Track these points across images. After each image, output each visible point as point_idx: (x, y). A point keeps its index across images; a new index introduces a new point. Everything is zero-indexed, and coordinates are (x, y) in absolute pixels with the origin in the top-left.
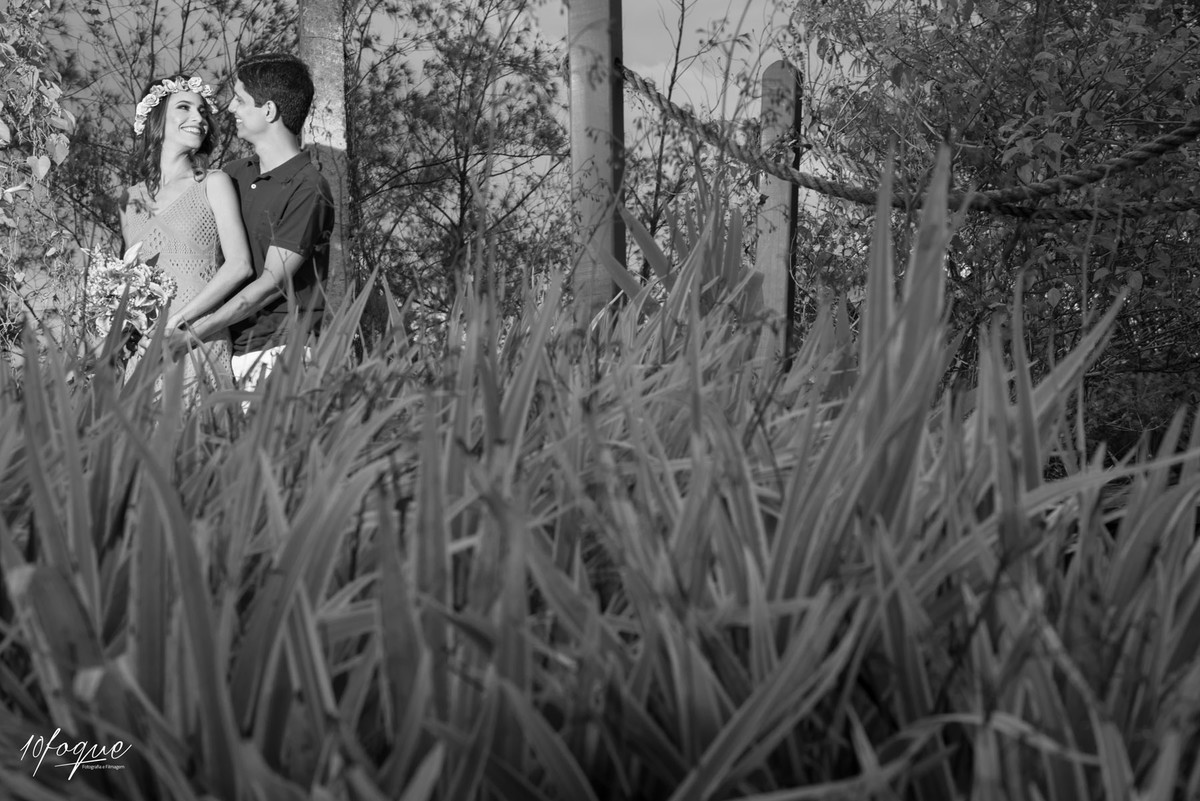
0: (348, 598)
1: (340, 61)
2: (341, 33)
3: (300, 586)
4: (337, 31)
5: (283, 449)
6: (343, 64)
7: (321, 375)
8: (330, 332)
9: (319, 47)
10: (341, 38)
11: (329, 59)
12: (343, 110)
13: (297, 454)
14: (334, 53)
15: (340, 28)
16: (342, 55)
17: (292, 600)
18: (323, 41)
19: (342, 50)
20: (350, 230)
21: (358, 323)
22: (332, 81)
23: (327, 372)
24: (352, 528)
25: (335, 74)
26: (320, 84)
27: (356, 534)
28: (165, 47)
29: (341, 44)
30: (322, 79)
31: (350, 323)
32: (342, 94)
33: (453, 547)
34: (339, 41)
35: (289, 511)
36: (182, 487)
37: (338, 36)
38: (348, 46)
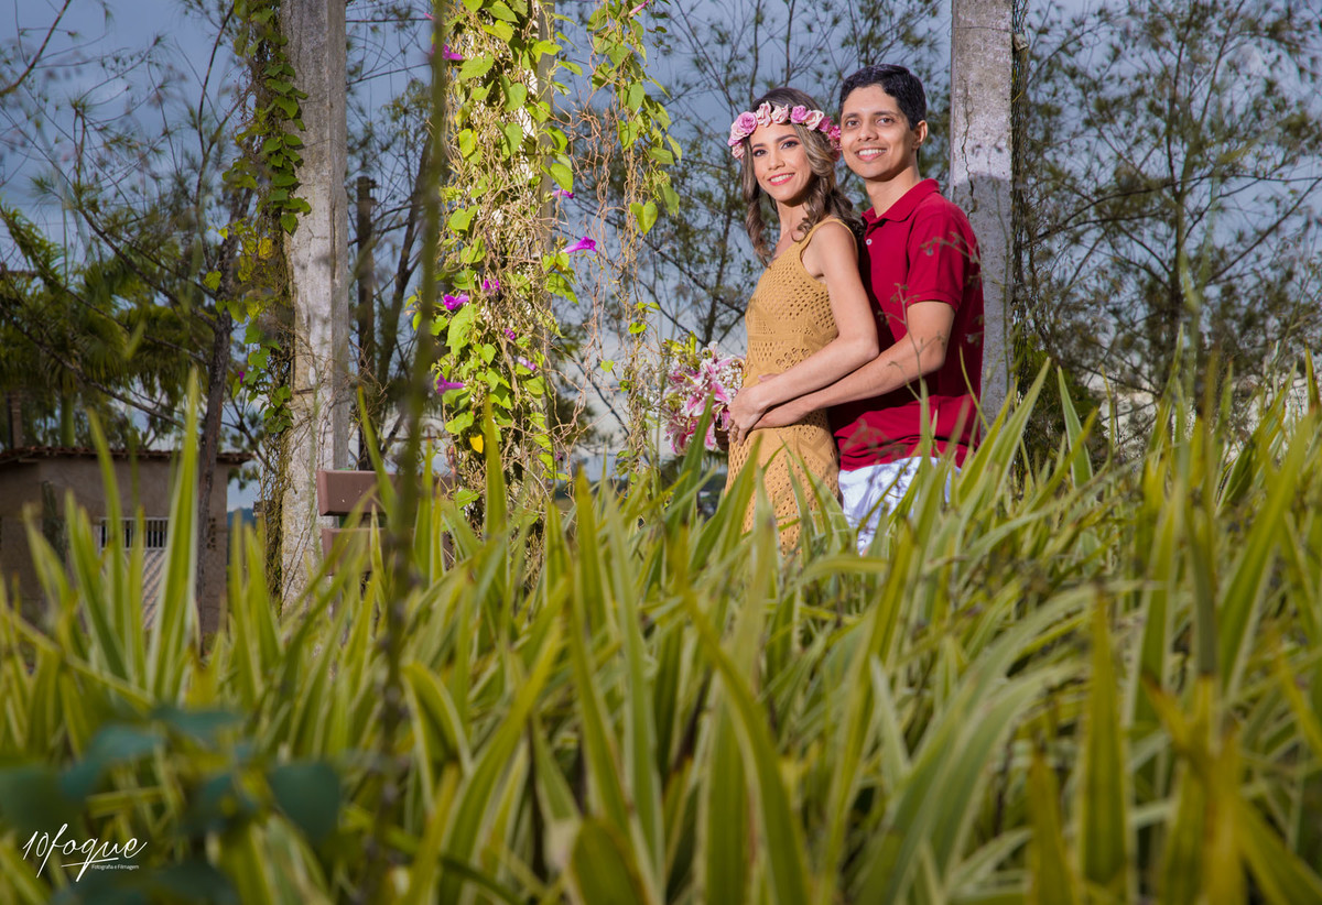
0: (989, 865)
1: (1007, 59)
2: (1010, 19)
3: (924, 851)
4: (1003, 17)
5: (907, 647)
6: (1011, 62)
7: (963, 523)
8: (979, 458)
9: (978, 41)
10: (1010, 26)
11: (990, 56)
12: (1009, 126)
13: (925, 654)
14: (998, 48)
15: (1008, 13)
16: (1010, 49)
17: (912, 871)
18: (984, 33)
19: (1009, 43)
20: (1014, 292)
21: (1020, 438)
22: (994, 87)
23: (972, 518)
24: (997, 765)
25: (998, 77)
26: (978, 92)
27: (1004, 772)
28: (772, 37)
29: (1009, 35)
30: (980, 85)
31: (1007, 443)
32: (1008, 105)
33: (1135, 818)
34: (1007, 30)
35: (912, 739)
36: (772, 687)
37: (1005, 23)
38: (1019, 37)
